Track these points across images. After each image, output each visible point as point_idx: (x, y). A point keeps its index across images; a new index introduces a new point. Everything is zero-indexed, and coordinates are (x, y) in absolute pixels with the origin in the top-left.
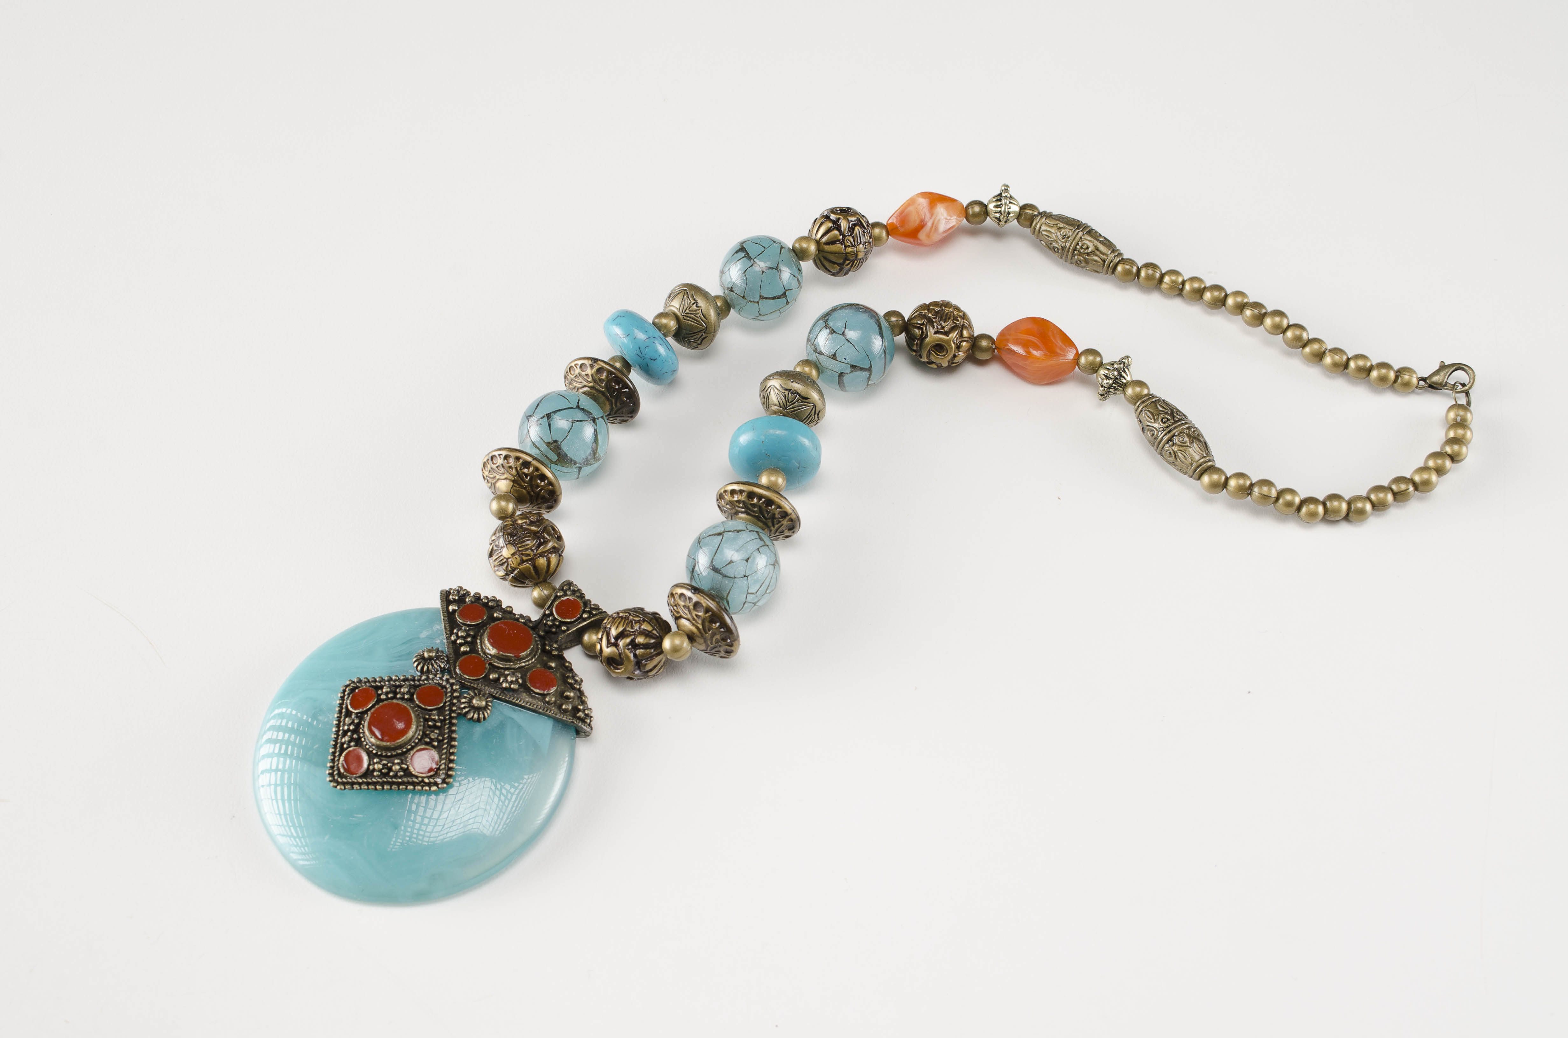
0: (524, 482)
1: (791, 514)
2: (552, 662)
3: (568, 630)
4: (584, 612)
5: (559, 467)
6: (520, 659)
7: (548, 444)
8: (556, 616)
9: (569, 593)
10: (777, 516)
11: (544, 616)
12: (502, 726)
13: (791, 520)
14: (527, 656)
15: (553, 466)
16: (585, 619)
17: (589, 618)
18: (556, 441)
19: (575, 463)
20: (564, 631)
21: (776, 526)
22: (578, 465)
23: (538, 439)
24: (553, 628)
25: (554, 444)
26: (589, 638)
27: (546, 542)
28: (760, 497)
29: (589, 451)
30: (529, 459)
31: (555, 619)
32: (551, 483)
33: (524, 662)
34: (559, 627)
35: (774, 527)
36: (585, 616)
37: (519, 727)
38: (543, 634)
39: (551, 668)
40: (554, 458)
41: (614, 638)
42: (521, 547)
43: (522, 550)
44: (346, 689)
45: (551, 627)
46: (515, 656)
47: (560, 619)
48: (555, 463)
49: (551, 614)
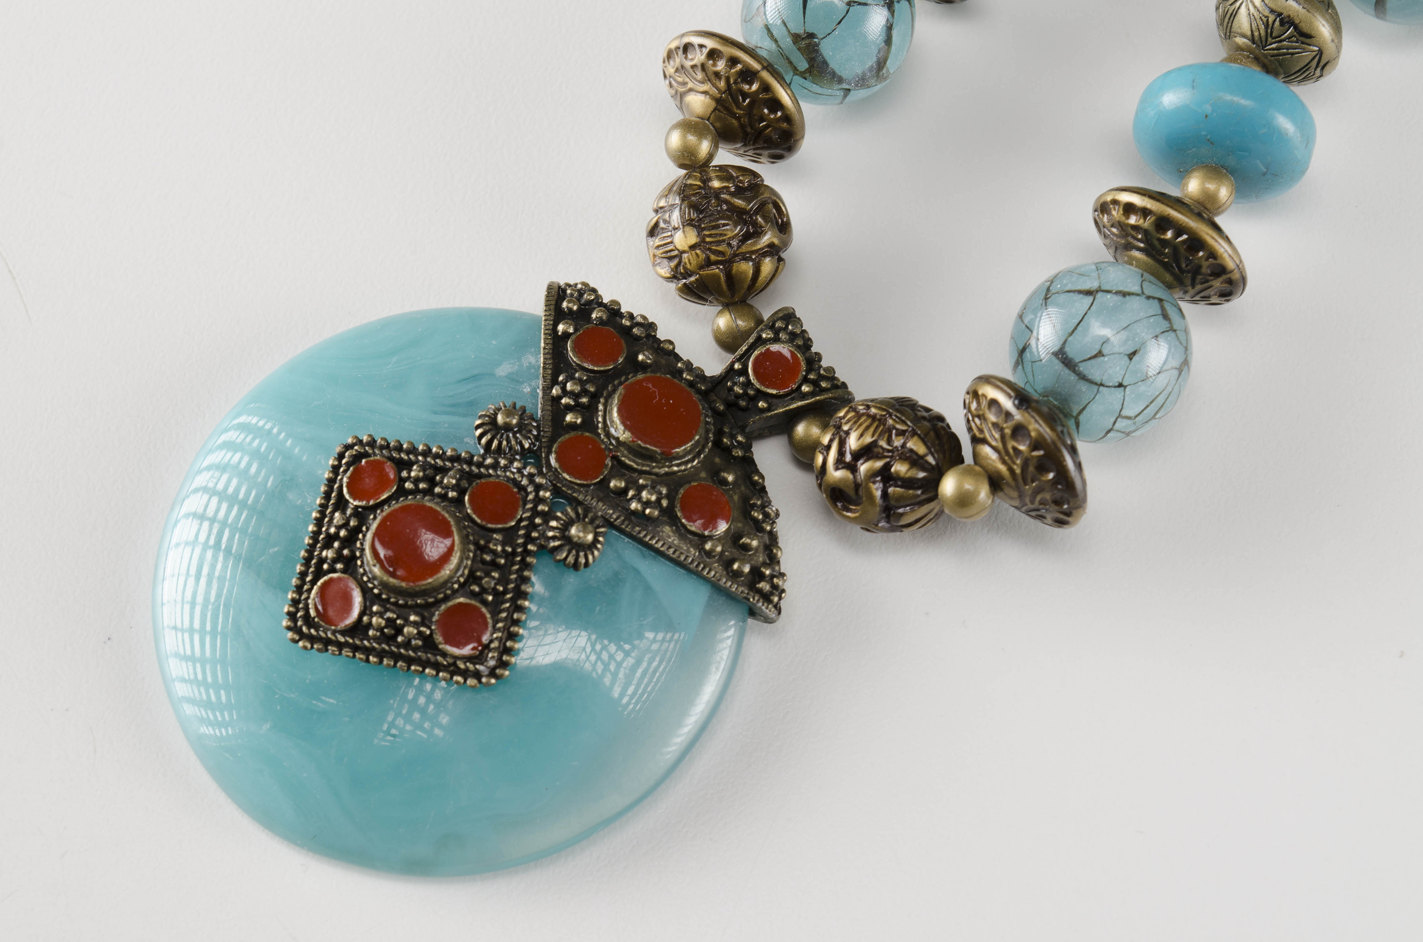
0: (738, 105)
1: (1232, 271)
2: (729, 473)
3: (769, 409)
4: (806, 380)
5: (807, 84)
6: (669, 458)
7: (796, 38)
8: (752, 377)
9: (782, 336)
10: (1205, 270)
11: (730, 371)
12: (616, 581)
13: (1230, 282)
14: (687, 453)
15: (797, 79)
16: (804, 396)
17: (812, 394)
18: (811, 36)
19: (840, 80)
20: (763, 411)
21: (1199, 287)
22: (845, 86)
23: (779, 22)
24: (743, 400)
25: (807, 41)
26: (807, 430)
27: (758, 233)
28: (1180, 230)
29: (871, 62)
30: (756, 66)
31: (748, 384)
32: (787, 118)
33: (678, 465)
34: (754, 399)
35: (1193, 287)
36: (805, 388)
37: (648, 589)
38: (722, 408)
39: (724, 482)
40: (803, 65)
41: (851, 453)
42: (710, 236)
43: (711, 243)
44: (345, 452)
45: (738, 396)
46: (663, 453)
47: (758, 385)
48: (803, 75)
49: (744, 372)
